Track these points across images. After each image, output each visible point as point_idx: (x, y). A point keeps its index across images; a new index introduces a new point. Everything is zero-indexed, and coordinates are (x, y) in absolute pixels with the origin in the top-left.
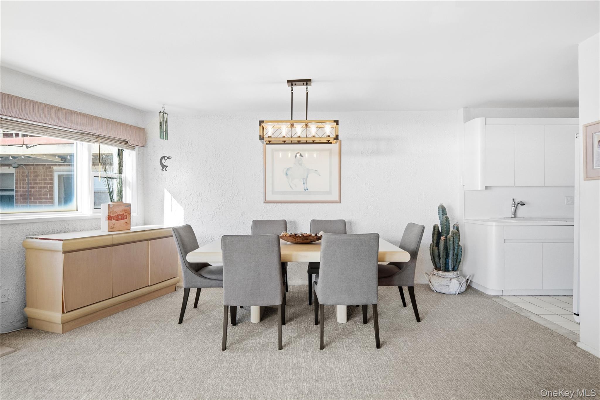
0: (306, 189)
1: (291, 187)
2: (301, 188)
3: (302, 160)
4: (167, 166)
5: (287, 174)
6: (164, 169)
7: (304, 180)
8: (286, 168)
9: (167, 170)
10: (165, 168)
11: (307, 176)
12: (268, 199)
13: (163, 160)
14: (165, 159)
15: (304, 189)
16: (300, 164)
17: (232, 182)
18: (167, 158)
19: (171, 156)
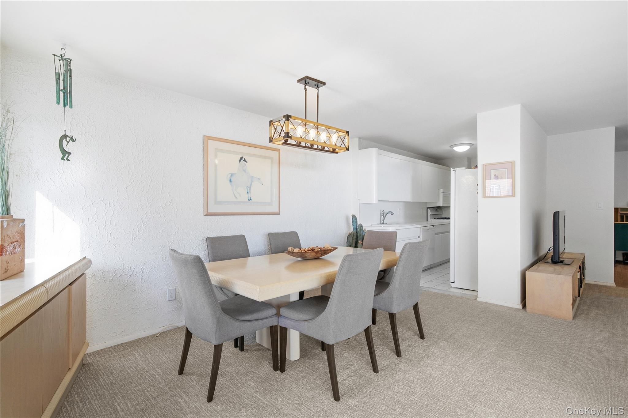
0: (250, 199)
1: (235, 196)
2: (245, 198)
3: (246, 166)
4: (70, 153)
5: (231, 181)
6: (65, 158)
7: (248, 188)
8: (230, 174)
9: (69, 160)
10: (67, 155)
11: (251, 184)
12: (211, 210)
13: (64, 143)
14: (66, 140)
15: (248, 199)
16: (245, 171)
17: (162, 187)
18: (69, 139)
19: (75, 137)
